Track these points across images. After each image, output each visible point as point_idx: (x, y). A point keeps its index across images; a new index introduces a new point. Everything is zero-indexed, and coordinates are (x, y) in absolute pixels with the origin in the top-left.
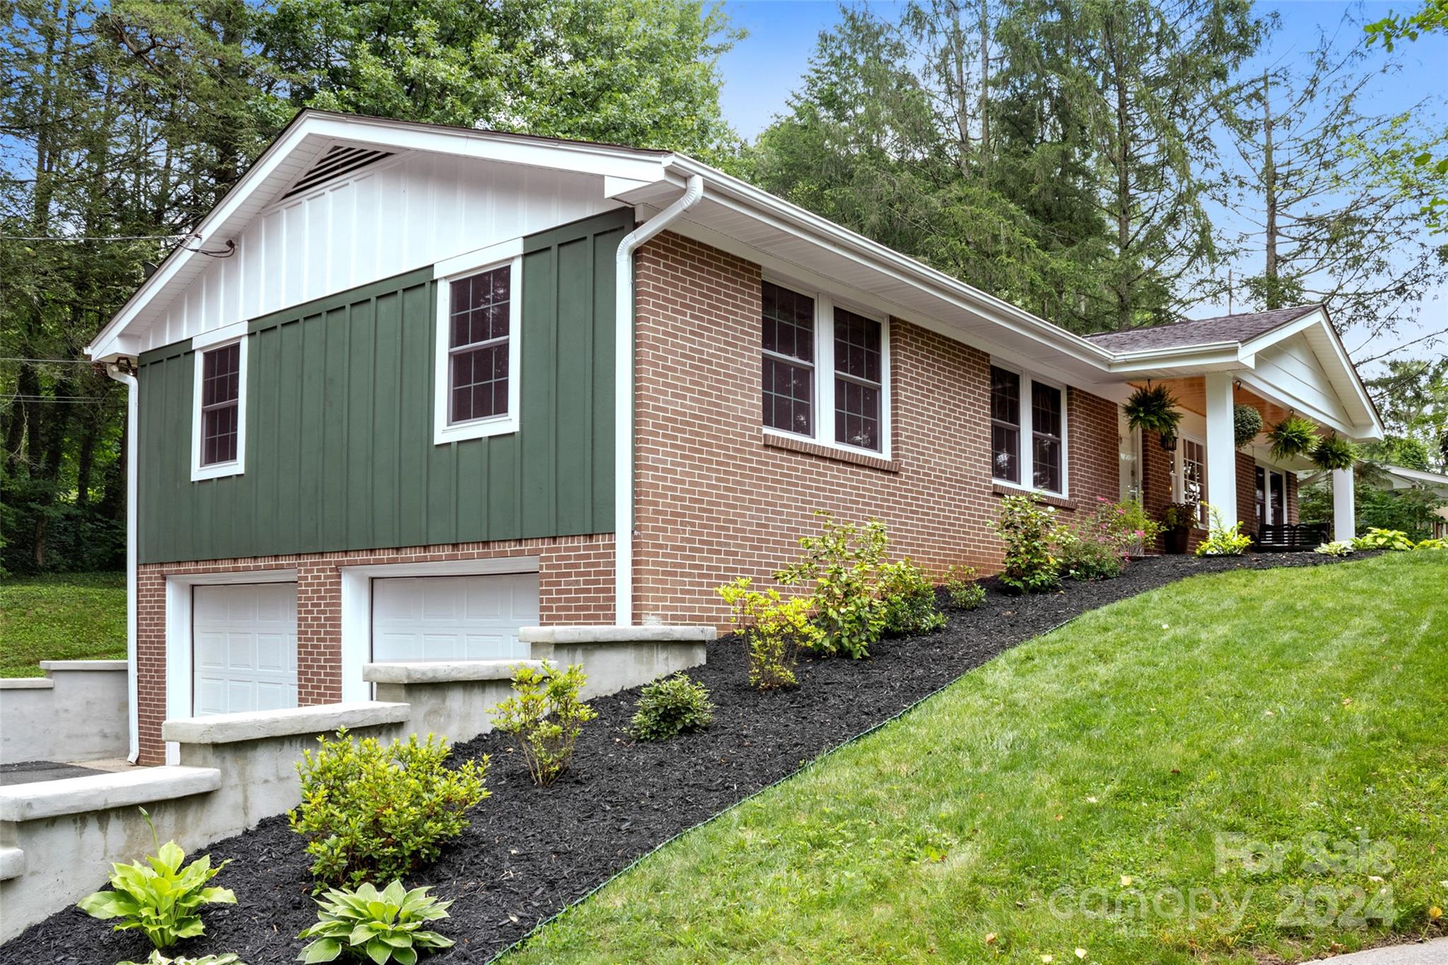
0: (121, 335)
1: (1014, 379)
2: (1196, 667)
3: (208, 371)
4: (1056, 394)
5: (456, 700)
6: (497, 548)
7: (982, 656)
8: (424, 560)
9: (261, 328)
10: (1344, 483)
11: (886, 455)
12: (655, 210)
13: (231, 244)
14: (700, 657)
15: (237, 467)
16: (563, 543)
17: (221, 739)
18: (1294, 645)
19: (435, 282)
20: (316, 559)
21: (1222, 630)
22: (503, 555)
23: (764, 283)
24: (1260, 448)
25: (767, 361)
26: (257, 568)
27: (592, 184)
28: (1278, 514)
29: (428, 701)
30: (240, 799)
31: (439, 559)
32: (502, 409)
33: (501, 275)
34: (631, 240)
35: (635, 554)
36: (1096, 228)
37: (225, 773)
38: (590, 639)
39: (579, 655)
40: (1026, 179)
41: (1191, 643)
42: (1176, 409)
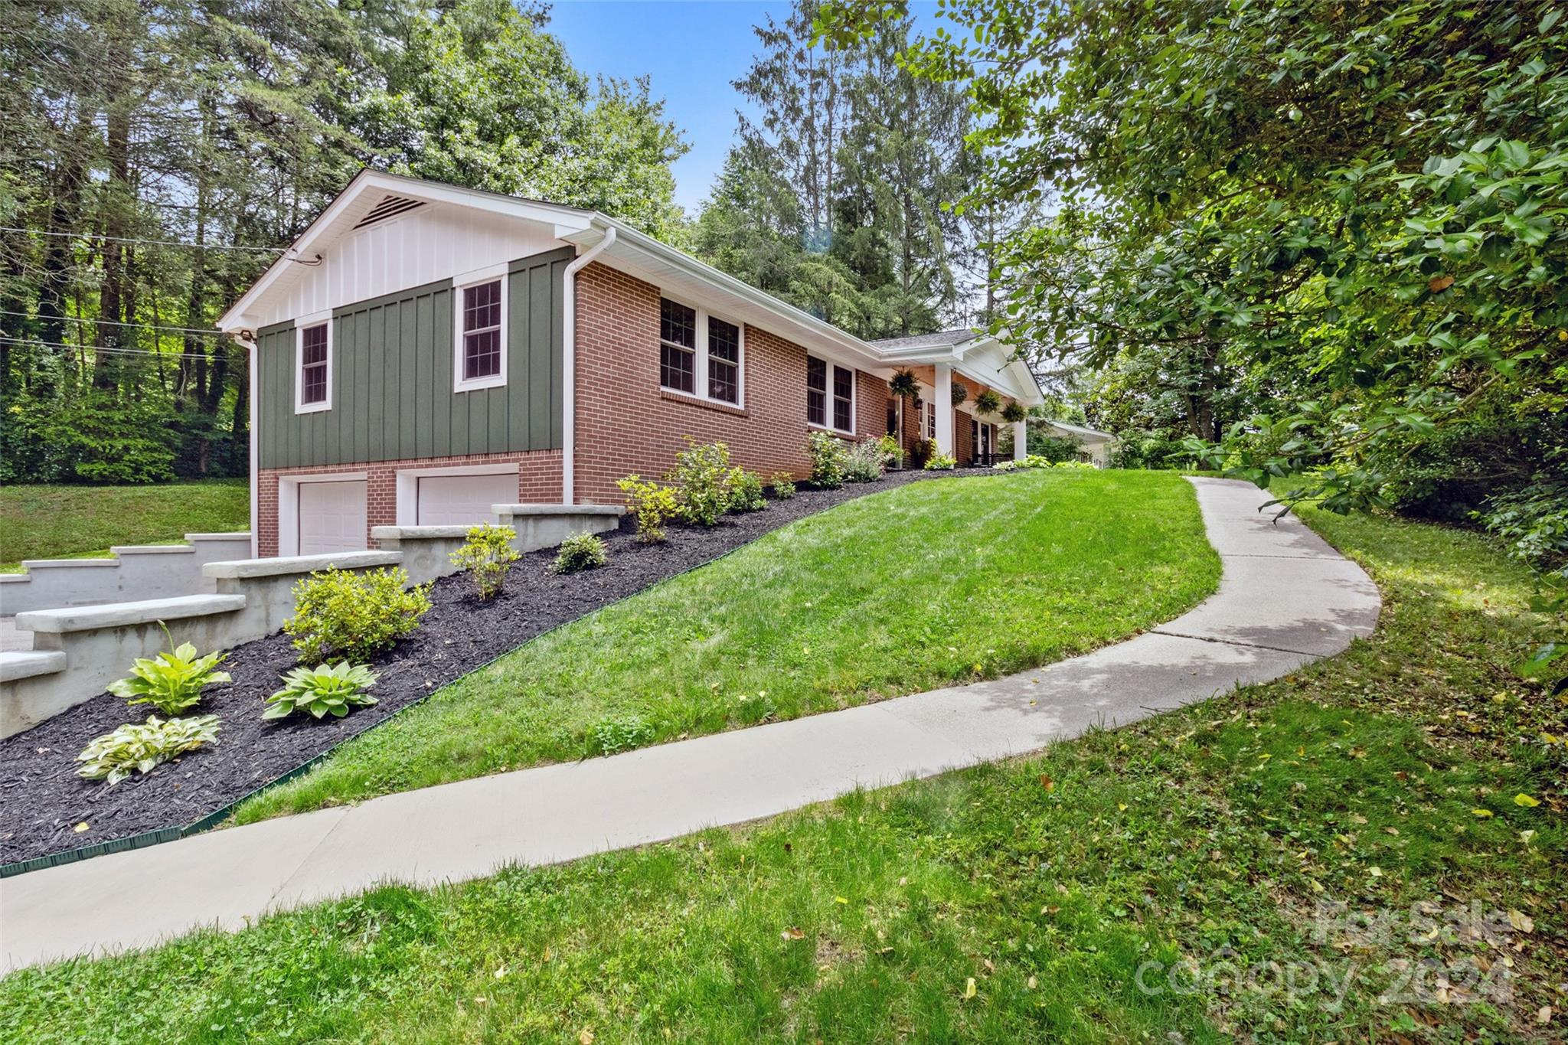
0: (243, 315)
1: (823, 364)
2: (900, 529)
3: (306, 342)
4: (849, 373)
5: (439, 550)
6: (493, 458)
7: (782, 523)
8: (449, 465)
9: (341, 314)
10: (1020, 430)
11: (740, 406)
12: (588, 248)
13: (319, 257)
14: (615, 525)
15: (326, 405)
16: (533, 455)
17: (245, 575)
18: (960, 519)
19: (453, 289)
20: (380, 465)
21: (924, 510)
22: (497, 462)
23: (662, 299)
24: (968, 407)
25: (664, 348)
26: (341, 471)
27: (548, 229)
28: (986, 448)
29: (417, 551)
30: (263, 615)
31: (458, 465)
32: (496, 371)
33: (496, 286)
34: (573, 267)
35: (575, 461)
36: (890, 279)
37: (249, 598)
38: (537, 512)
39: (531, 522)
40: (850, 248)
41: (903, 517)
42: (918, 384)
